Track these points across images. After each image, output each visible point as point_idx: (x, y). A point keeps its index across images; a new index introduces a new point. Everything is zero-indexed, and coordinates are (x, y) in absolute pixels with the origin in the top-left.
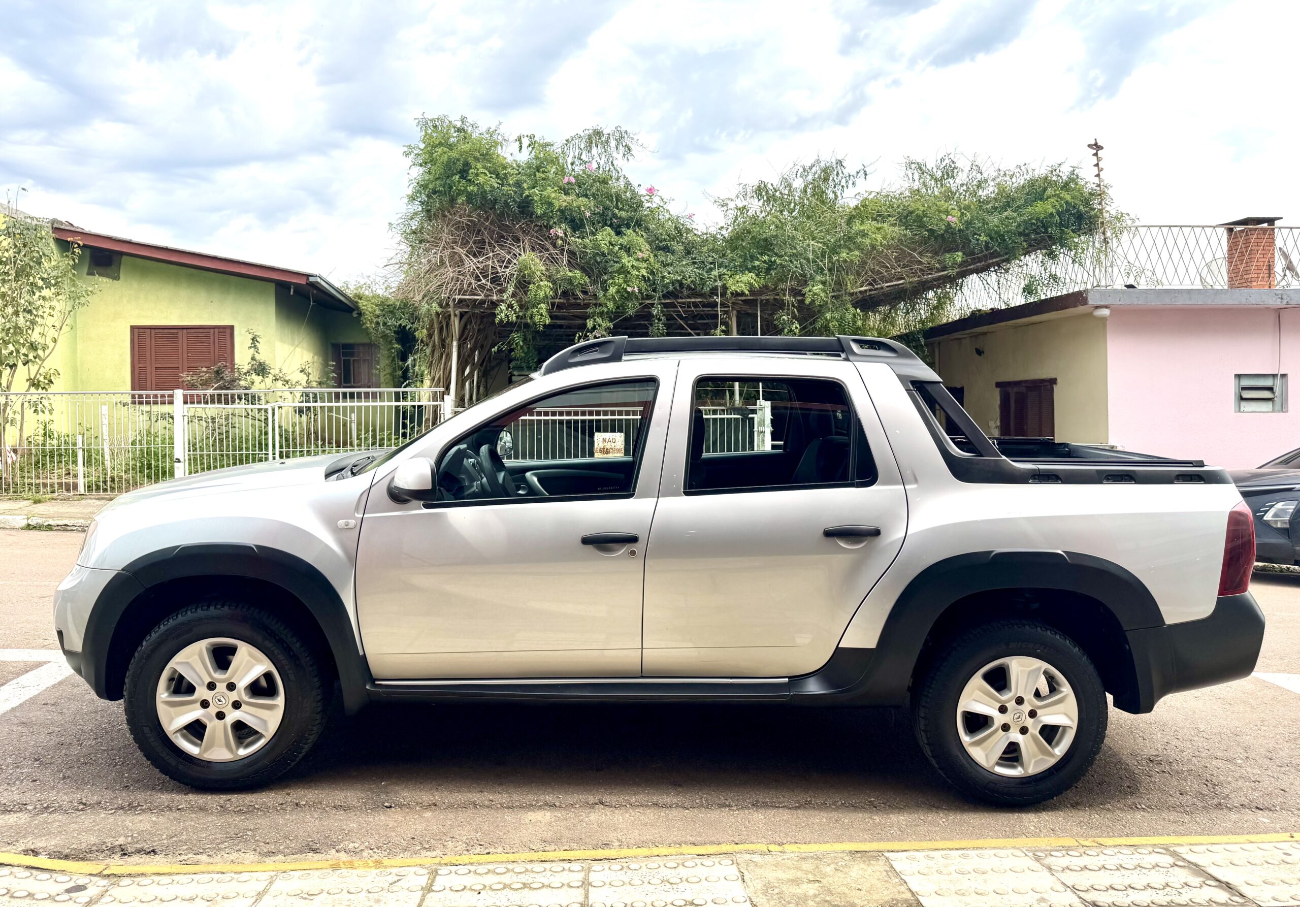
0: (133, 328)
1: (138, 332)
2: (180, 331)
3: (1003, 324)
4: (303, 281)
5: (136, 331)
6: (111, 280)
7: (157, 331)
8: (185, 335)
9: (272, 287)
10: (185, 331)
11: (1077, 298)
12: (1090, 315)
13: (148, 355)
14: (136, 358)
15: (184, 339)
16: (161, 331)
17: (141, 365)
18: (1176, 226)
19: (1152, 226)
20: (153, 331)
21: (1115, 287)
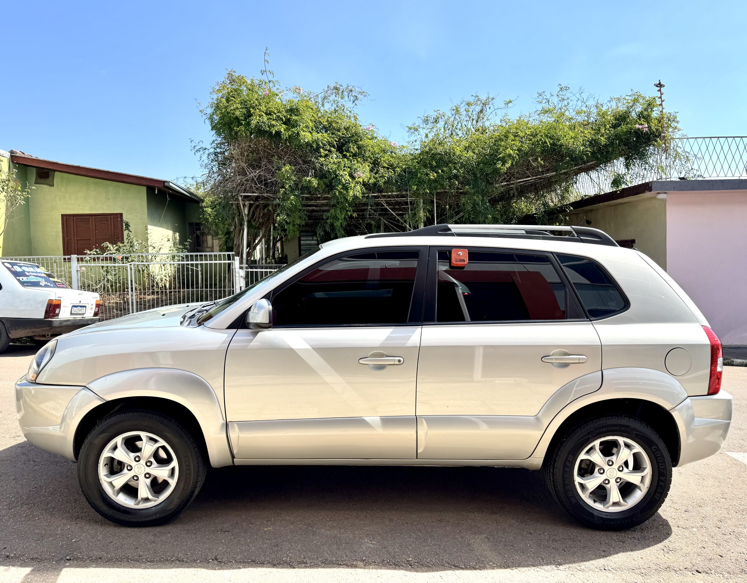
0: (63, 216)
1: (66, 218)
2: (91, 217)
3: (601, 204)
4: (161, 186)
5: (65, 217)
6: (49, 187)
7: (77, 217)
8: (93, 220)
9: (144, 189)
10: (93, 217)
11: (646, 187)
12: (655, 198)
13: (72, 232)
14: (65, 235)
15: (94, 222)
16: (79, 217)
17: (68, 238)
18: (715, 137)
19: (698, 138)
20: (74, 217)
21: (672, 179)
